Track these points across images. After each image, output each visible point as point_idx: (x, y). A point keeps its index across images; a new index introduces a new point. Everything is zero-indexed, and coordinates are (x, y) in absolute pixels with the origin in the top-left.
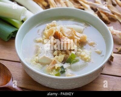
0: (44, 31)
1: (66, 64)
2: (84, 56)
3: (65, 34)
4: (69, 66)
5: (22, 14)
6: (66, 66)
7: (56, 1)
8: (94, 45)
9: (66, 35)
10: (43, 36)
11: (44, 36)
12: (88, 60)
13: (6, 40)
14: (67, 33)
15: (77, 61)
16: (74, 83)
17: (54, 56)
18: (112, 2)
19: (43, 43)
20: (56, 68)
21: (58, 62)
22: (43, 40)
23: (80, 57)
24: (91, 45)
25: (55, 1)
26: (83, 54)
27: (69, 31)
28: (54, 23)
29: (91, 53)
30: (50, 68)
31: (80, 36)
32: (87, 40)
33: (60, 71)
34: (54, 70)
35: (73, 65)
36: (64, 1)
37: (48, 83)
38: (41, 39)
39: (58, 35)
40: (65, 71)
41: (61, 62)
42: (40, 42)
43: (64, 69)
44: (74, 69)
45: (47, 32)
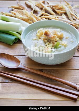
5: (20, 28)
8: (68, 39)
12: (66, 46)
13: (11, 44)
15: (60, 47)
16: (61, 58)
17: (46, 46)
18: (73, 18)
19: (37, 40)
24: (67, 38)
26: (63, 43)
28: (41, 29)
29: (67, 43)
31: (60, 34)
35: (58, 49)
38: (36, 39)
42: (35, 40)
44: (60, 51)
45: (38, 34)
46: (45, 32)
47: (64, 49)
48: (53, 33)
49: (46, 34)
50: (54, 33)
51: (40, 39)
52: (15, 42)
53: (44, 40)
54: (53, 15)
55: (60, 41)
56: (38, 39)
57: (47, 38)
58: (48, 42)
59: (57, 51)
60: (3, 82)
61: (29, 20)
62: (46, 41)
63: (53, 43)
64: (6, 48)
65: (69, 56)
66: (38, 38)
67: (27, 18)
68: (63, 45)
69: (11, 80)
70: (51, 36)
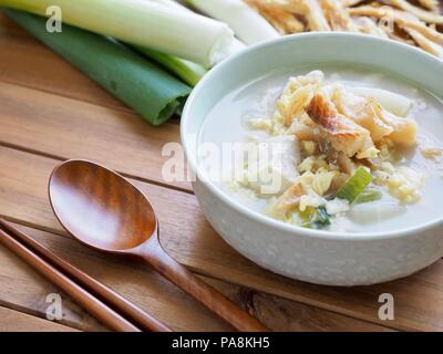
0: (279, 98)
1: (336, 200)
2: (400, 185)
3: (345, 109)
6: (334, 206)
7: (332, 22)
8: (438, 158)
9: (350, 113)
10: (273, 113)
11: (277, 114)
12: (410, 198)
13: (156, 123)
14: (351, 108)
15: (373, 197)
16: (354, 261)
17: (302, 173)
19: (271, 132)
20: (302, 208)
21: (310, 191)
22: (273, 123)
23: (386, 187)
24: (429, 155)
25: (329, 23)
27: (361, 103)
28: (314, 75)
29: (422, 180)
30: (281, 206)
31: (395, 123)
33: (314, 219)
34: (295, 216)
35: (359, 208)
36: (361, 27)
37: (270, 253)
38: (268, 122)
39: (322, 109)
40: (331, 220)
41: (321, 192)
42: (263, 127)
43: (330, 215)
44: (363, 220)
45: (287, 100)
47: (388, 215)
48: (358, 114)
49: (318, 110)
50: (364, 115)
51: (287, 126)
54: (426, 9)
55: (388, 165)
56: (277, 126)
58: (317, 153)
59: (348, 215)
60: (35, 309)
62: (309, 146)
63: (343, 169)
65: (400, 257)
66: (281, 121)
68: (392, 188)
69: (78, 310)
70: (340, 128)
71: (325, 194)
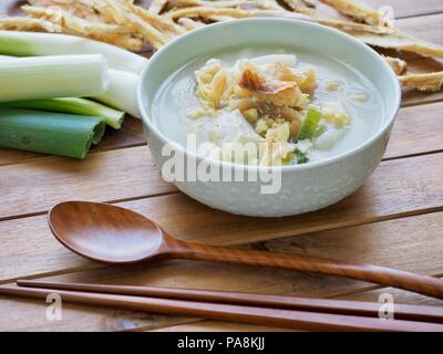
1: (300, 142)
2: (334, 115)
4: (311, 145)
6: (303, 146)
11: (204, 102)
12: (346, 121)
13: (83, 156)
15: (322, 130)
17: (263, 134)
19: (210, 115)
20: (285, 156)
22: (206, 110)
23: (323, 120)
24: (332, 88)
26: (326, 111)
27: (271, 67)
32: (317, 82)
33: (296, 160)
35: (319, 140)
38: (201, 110)
40: (307, 157)
41: (286, 139)
42: (201, 115)
43: (304, 154)
45: (207, 89)
46: (245, 76)
50: (280, 74)
51: (218, 107)
52: (95, 143)
53: (243, 110)
56: (211, 110)
57: (254, 99)
58: (260, 116)
59: (314, 148)
61: (121, 34)
62: (253, 113)
63: (288, 119)
64: (61, 176)
66: (211, 106)
67: (112, 27)
68: (328, 118)
70: (276, 88)
71: (289, 141)
